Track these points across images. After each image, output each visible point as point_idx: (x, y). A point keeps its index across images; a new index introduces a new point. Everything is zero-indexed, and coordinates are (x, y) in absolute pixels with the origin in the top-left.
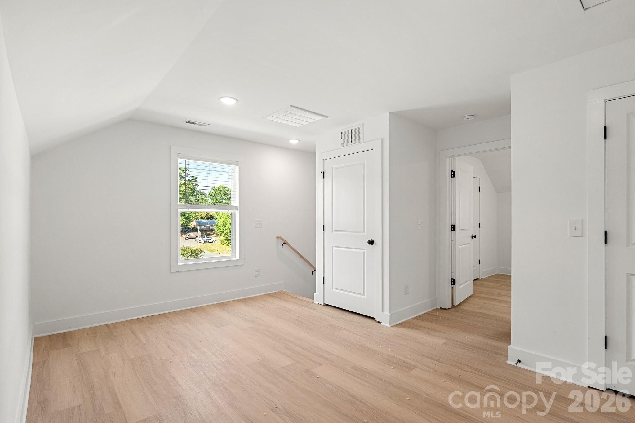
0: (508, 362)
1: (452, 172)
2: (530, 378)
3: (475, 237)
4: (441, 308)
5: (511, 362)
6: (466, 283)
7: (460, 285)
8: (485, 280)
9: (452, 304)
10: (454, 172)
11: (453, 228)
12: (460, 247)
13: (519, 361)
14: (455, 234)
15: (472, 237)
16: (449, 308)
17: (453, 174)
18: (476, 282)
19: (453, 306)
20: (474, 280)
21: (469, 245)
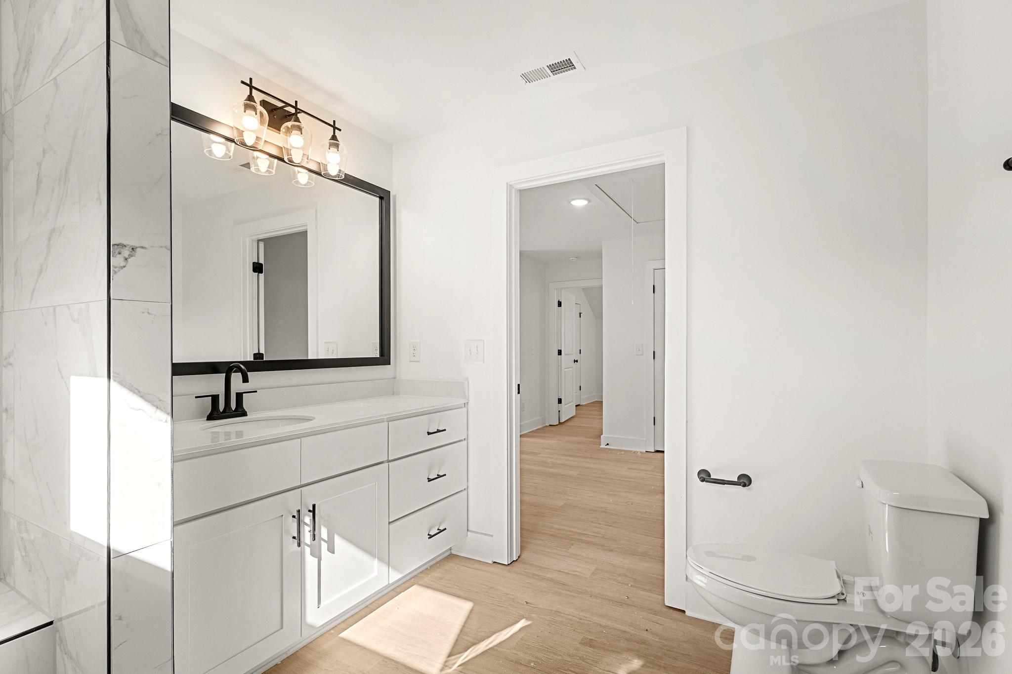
0: (601, 446)
1: (559, 301)
2: (616, 471)
3: (577, 361)
4: (550, 425)
5: (603, 446)
6: (570, 404)
7: (566, 405)
8: (585, 406)
9: (559, 420)
10: (561, 302)
11: (560, 353)
12: (566, 370)
13: (608, 444)
14: (561, 358)
15: (575, 361)
16: (557, 425)
17: (560, 304)
18: (578, 407)
19: (560, 423)
20: (576, 406)
21: (571, 369)
